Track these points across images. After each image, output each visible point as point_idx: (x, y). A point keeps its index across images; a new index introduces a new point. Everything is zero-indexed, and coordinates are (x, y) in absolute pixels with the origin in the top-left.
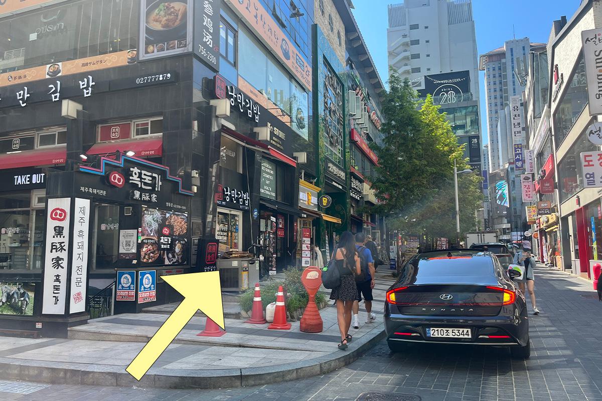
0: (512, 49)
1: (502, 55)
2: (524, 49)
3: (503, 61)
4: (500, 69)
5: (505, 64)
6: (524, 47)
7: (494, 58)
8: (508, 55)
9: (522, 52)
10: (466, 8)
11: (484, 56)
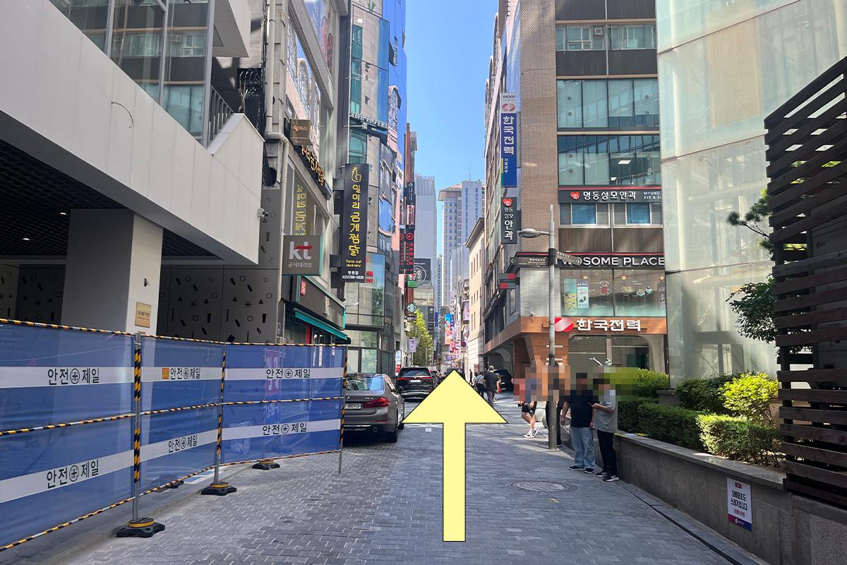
0: (467, 189)
1: (458, 193)
2: (477, 191)
3: (459, 198)
4: (456, 205)
5: (460, 201)
6: (477, 189)
7: (452, 194)
8: (464, 194)
9: (475, 193)
10: (430, 183)
11: (442, 191)
